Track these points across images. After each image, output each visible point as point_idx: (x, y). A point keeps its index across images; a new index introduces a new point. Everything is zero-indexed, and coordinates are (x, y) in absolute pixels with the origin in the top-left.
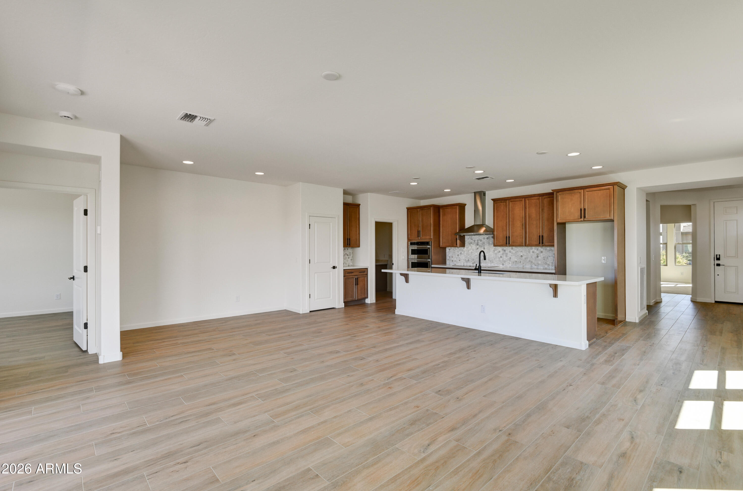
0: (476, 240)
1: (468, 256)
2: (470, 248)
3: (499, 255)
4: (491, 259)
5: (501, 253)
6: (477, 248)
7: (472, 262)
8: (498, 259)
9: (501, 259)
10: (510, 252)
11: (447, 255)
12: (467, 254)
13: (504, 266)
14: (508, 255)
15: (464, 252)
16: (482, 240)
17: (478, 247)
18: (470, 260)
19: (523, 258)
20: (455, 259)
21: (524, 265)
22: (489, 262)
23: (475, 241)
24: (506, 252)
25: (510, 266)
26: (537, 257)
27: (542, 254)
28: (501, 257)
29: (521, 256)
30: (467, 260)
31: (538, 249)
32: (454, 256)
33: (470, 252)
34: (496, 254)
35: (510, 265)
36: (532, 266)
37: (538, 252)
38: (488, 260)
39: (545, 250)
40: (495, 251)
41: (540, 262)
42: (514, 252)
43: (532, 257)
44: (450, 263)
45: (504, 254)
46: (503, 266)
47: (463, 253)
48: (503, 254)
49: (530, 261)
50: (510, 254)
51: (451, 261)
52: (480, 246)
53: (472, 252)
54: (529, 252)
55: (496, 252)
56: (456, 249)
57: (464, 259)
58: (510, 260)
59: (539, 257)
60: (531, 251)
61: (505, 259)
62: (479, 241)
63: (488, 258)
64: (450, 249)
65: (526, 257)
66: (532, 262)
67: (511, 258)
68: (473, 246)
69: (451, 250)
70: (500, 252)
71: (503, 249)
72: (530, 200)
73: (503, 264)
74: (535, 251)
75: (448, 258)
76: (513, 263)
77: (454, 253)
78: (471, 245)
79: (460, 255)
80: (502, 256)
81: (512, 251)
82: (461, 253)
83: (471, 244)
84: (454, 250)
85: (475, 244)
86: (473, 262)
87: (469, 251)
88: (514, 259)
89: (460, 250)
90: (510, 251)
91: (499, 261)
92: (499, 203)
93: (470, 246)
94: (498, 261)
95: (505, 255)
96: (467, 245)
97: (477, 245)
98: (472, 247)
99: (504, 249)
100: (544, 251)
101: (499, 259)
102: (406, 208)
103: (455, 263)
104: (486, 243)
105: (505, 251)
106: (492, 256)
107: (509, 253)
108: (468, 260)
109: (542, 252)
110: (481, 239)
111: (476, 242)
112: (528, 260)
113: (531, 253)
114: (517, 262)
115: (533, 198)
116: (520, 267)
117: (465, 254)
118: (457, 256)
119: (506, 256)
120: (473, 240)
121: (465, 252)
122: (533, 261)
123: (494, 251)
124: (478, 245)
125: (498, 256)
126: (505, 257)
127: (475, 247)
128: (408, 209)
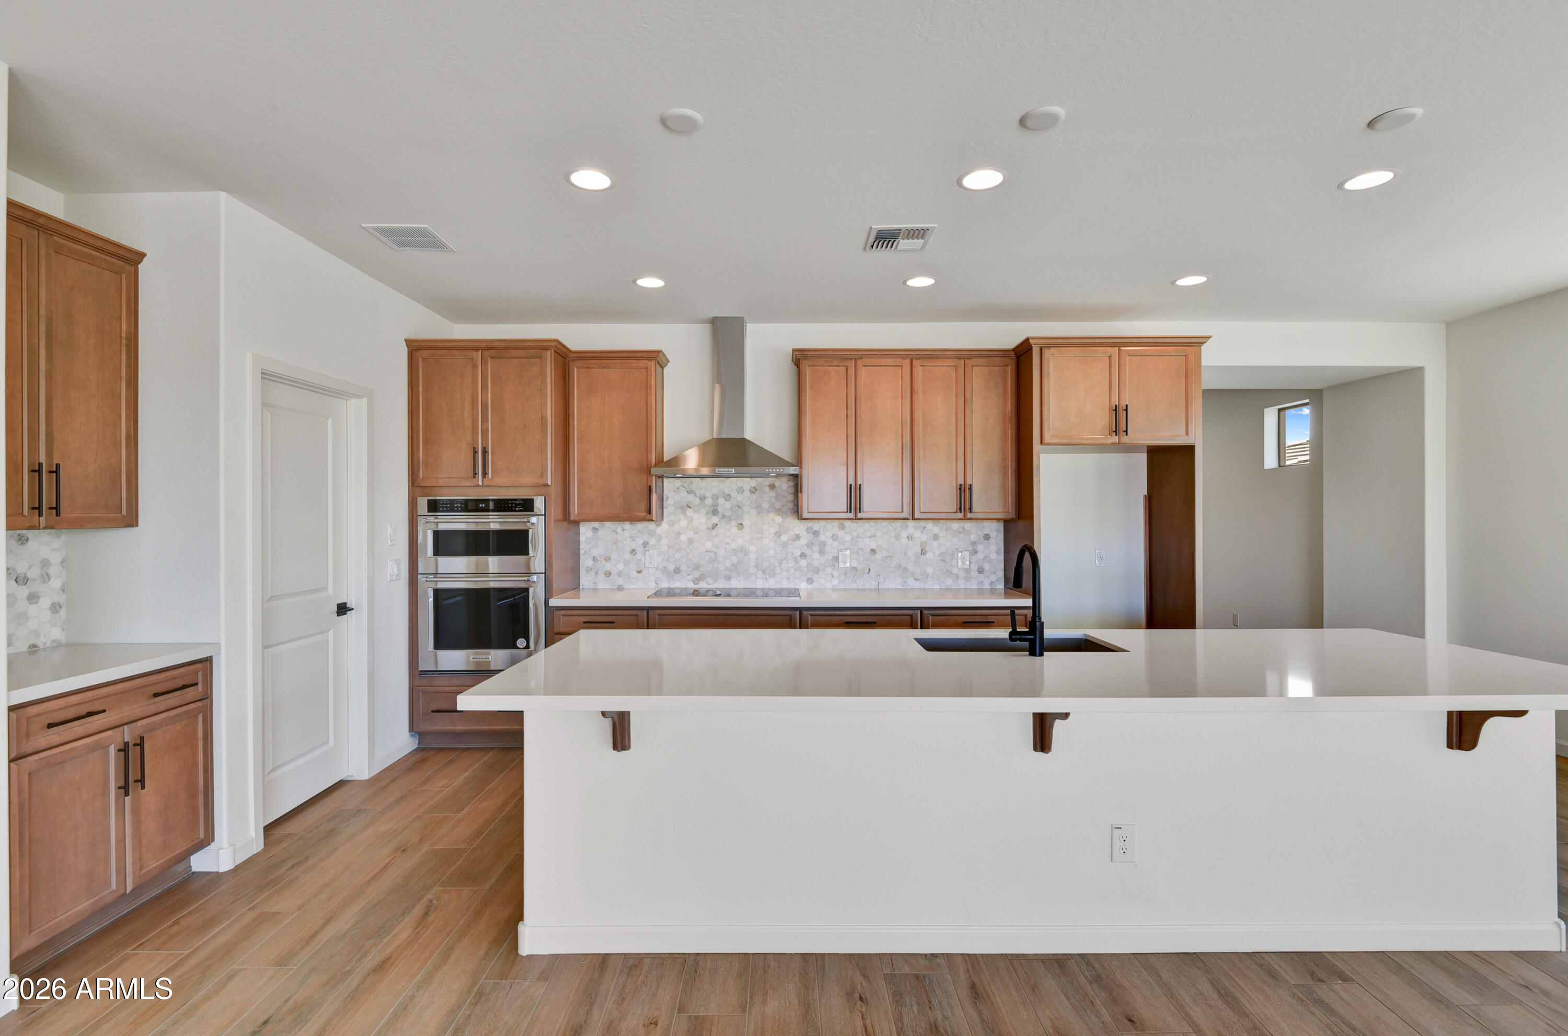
0: (708, 494)
1: (677, 556)
2: (684, 523)
3: (797, 548)
4: (766, 564)
5: (804, 541)
6: (710, 526)
7: (690, 577)
8: (791, 564)
9: (804, 563)
10: (835, 537)
11: (582, 552)
12: (669, 547)
13: (815, 585)
14: (828, 549)
15: (660, 539)
16: (734, 494)
17: (715, 520)
18: (683, 567)
19: (878, 556)
20: (621, 567)
21: (881, 579)
22: (760, 574)
23: (702, 499)
24: (822, 538)
25: (834, 586)
26: (923, 552)
27: (935, 544)
28: (803, 555)
29: (873, 550)
30: (671, 567)
31: (924, 527)
32: (614, 556)
33: (683, 538)
34: (785, 545)
35: (835, 582)
36: (905, 582)
37: (924, 538)
38: (756, 567)
39: (946, 530)
40: (780, 536)
41: (930, 570)
42: (848, 538)
43: (905, 553)
44: (595, 583)
45: (813, 544)
46: (810, 587)
47: (653, 541)
48: (810, 545)
49: (899, 566)
50: (836, 544)
51: (601, 576)
52: (724, 517)
53: (691, 541)
54: (897, 537)
55: (784, 538)
56: (623, 530)
57: (660, 568)
58: (836, 564)
59: (926, 552)
60: (904, 534)
61: (816, 564)
62: (721, 501)
63: (757, 559)
64: (595, 530)
65: (885, 554)
66: (906, 569)
67: (837, 558)
68: (696, 516)
69: (601, 533)
70: (798, 537)
71: (808, 530)
72: (927, 368)
73: (810, 581)
74: (917, 534)
75: (586, 562)
76: (846, 574)
77: (616, 542)
78: (689, 512)
79: (640, 549)
80: (807, 552)
81: (841, 533)
82: (645, 545)
83: (689, 510)
84: (616, 532)
85: (703, 512)
86: (696, 575)
87: (679, 534)
88: (847, 562)
89: (641, 532)
90: (834, 535)
91: (796, 570)
92: (824, 366)
93: (682, 517)
94: (792, 571)
95: (816, 548)
96: (670, 513)
97: (714, 515)
98: (691, 520)
99: (815, 529)
100: (942, 534)
101: (796, 562)
102: (407, 341)
103: (620, 581)
104: (746, 508)
105: (816, 534)
106: (771, 552)
107: (830, 541)
108: (677, 571)
109: (936, 537)
110: (727, 493)
111: (709, 501)
112: (894, 563)
113: (904, 541)
114: (857, 570)
115: (937, 362)
116: (868, 586)
117: (664, 548)
118: (627, 556)
119: (822, 552)
120: (695, 494)
121: (665, 541)
122: (911, 567)
123: (778, 534)
124: (715, 512)
125: (793, 554)
126: (816, 556)
127: (703, 520)
128: (415, 348)
